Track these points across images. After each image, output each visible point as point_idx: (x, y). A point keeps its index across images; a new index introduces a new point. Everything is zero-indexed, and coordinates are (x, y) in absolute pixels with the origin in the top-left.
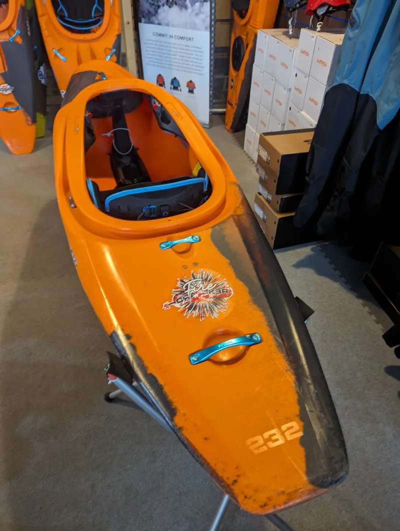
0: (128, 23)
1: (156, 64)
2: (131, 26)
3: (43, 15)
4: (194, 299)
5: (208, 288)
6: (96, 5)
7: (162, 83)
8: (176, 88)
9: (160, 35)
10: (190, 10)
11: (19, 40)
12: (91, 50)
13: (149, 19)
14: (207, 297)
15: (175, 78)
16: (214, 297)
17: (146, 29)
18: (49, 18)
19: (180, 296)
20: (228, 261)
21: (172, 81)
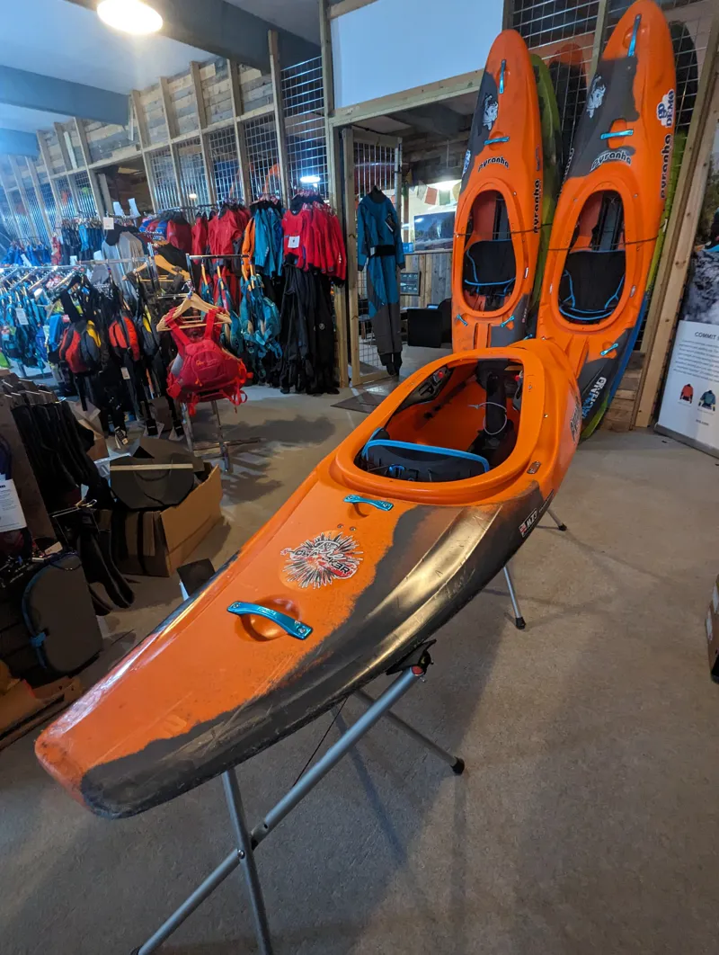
0: (667, 321)
1: (688, 371)
2: (671, 324)
4: (311, 559)
5: (333, 557)
6: (615, 295)
7: (687, 395)
8: (707, 405)
9: (704, 336)
11: (511, 326)
12: (587, 343)
13: (696, 316)
14: (321, 564)
15: (710, 392)
16: (328, 568)
17: (689, 328)
19: (305, 549)
21: (705, 394)
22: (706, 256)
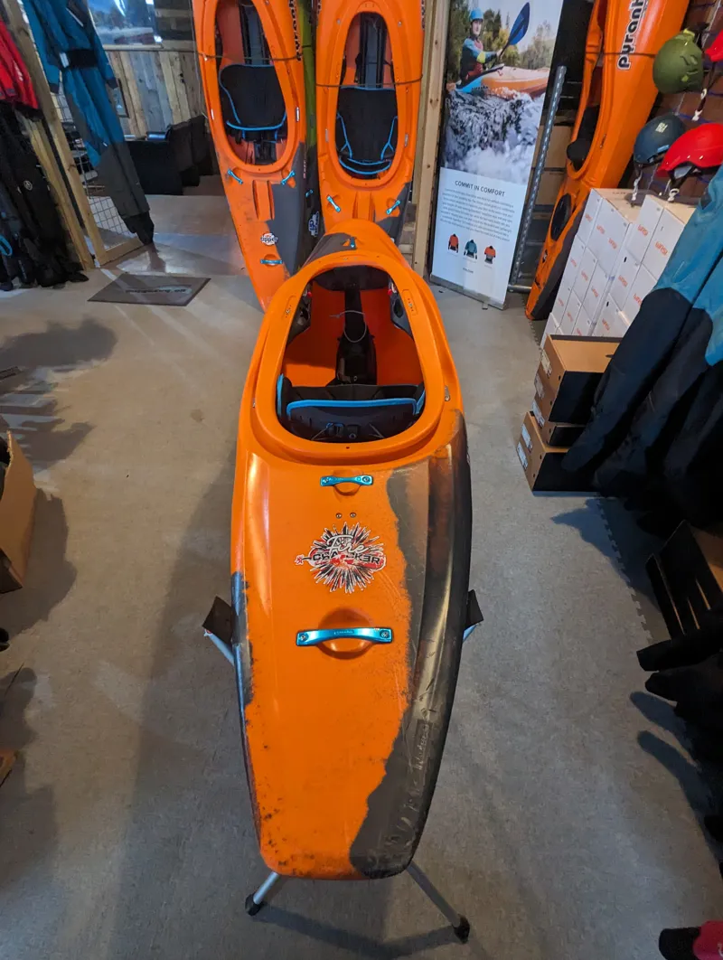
0: (429, 166)
1: (452, 221)
2: (432, 170)
3: (323, 154)
4: (334, 561)
5: (355, 550)
6: (388, 143)
7: (455, 246)
8: (470, 254)
9: (463, 184)
10: (507, 155)
11: (292, 183)
12: (371, 200)
13: (454, 164)
14: (350, 562)
15: (472, 241)
16: (359, 565)
17: (449, 176)
18: (330, 158)
19: (320, 551)
20: (397, 520)
21: (468, 244)
22: (458, 96)
